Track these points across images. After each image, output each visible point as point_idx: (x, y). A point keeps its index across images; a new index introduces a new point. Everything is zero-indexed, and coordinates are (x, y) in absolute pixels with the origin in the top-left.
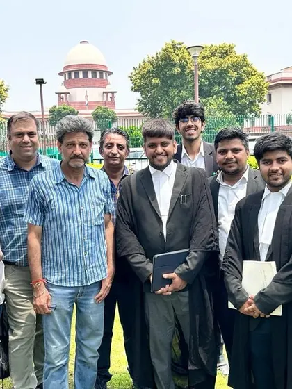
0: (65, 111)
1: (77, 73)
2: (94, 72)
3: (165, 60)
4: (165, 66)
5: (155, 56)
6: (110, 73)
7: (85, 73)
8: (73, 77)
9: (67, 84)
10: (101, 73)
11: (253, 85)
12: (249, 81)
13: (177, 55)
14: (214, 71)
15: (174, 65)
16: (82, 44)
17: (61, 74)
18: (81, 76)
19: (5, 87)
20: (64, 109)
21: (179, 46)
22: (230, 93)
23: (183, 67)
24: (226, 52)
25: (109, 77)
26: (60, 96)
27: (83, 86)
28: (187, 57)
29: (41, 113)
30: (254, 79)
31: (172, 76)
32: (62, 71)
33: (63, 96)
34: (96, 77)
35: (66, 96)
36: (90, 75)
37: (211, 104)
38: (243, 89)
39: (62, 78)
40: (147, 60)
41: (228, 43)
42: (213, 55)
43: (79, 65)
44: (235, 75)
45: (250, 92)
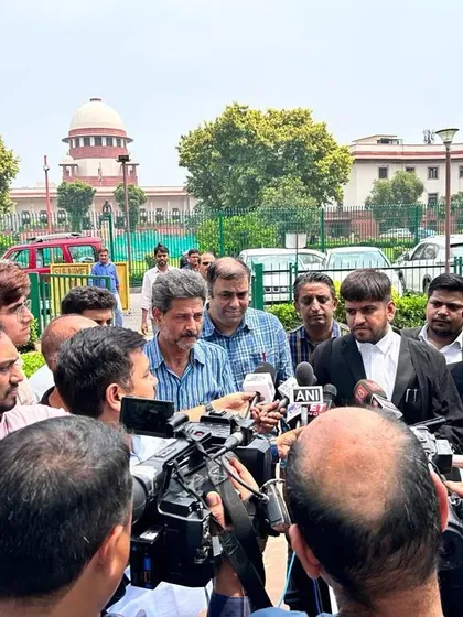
0: (79, 188)
1: (87, 140)
2: (109, 139)
3: (228, 127)
4: (227, 135)
5: (214, 122)
6: (130, 140)
7: (98, 139)
8: (82, 144)
9: (74, 153)
10: (119, 139)
11: (336, 161)
12: (331, 157)
13: (243, 122)
14: (288, 143)
15: (239, 134)
16: (94, 102)
17: (65, 140)
18: (92, 143)
19: (14, 158)
20: (78, 186)
21: (242, 111)
22: (307, 171)
23: (250, 137)
24: (300, 119)
25: (128, 145)
26: (65, 169)
27: (95, 157)
28: (255, 125)
29: (45, 191)
30: (336, 154)
31: (238, 147)
32: (67, 136)
33: (69, 168)
34: (111, 144)
35: (73, 169)
36: (104, 143)
37: (285, 185)
38: (323, 165)
39: (67, 146)
40: (203, 127)
41: (304, 109)
42: (285, 123)
43: (90, 129)
44: (315, 148)
45: (332, 170)
